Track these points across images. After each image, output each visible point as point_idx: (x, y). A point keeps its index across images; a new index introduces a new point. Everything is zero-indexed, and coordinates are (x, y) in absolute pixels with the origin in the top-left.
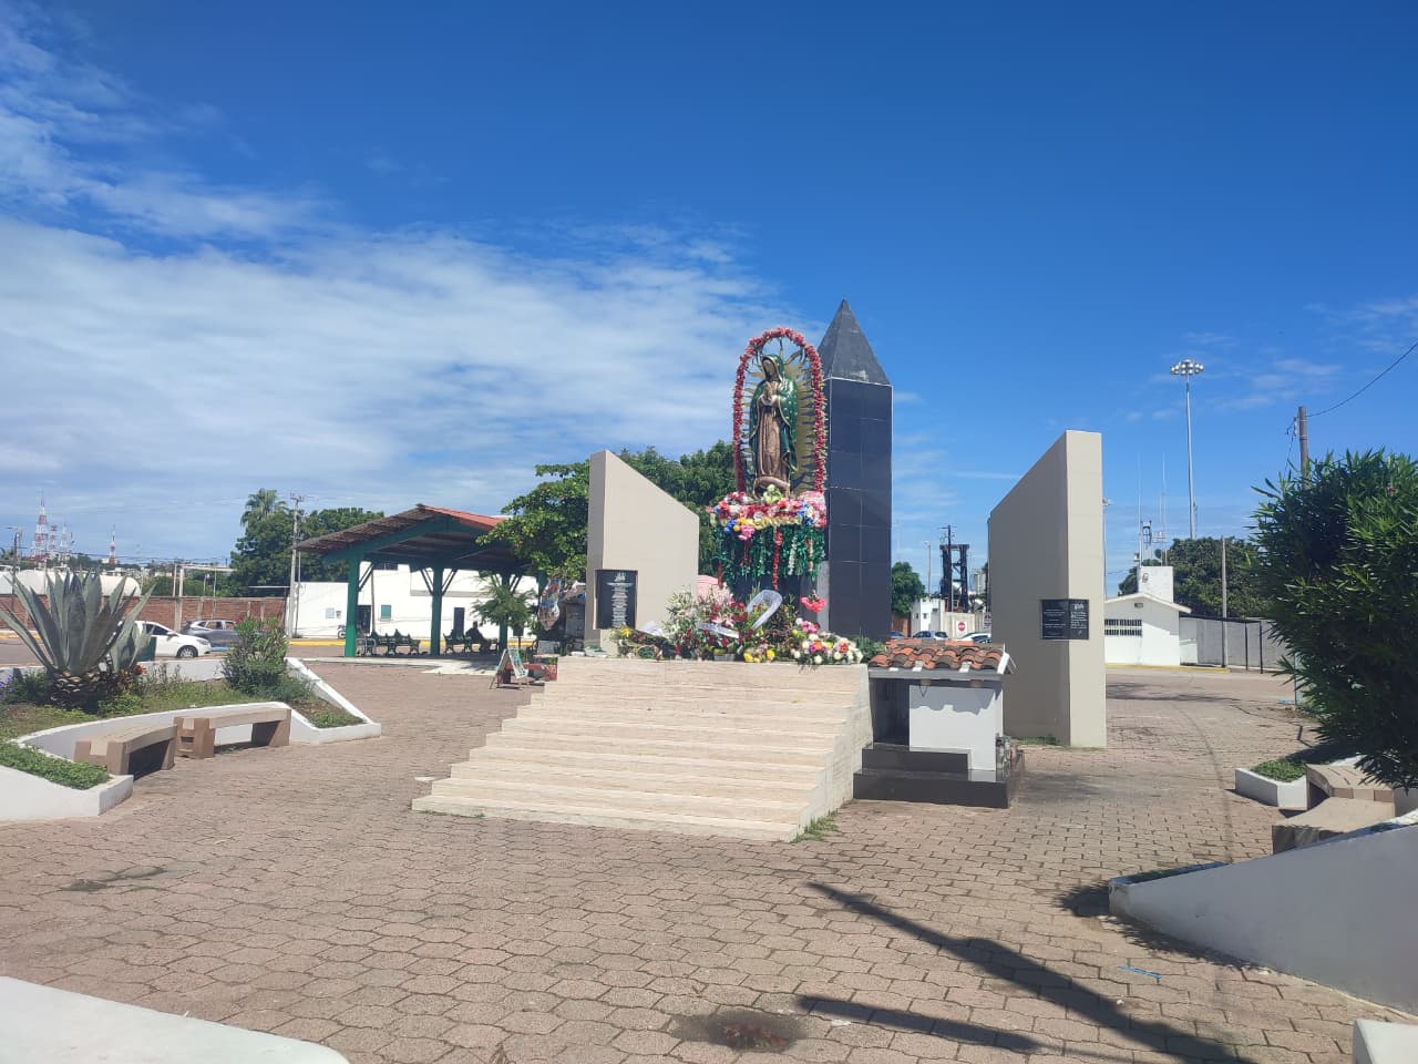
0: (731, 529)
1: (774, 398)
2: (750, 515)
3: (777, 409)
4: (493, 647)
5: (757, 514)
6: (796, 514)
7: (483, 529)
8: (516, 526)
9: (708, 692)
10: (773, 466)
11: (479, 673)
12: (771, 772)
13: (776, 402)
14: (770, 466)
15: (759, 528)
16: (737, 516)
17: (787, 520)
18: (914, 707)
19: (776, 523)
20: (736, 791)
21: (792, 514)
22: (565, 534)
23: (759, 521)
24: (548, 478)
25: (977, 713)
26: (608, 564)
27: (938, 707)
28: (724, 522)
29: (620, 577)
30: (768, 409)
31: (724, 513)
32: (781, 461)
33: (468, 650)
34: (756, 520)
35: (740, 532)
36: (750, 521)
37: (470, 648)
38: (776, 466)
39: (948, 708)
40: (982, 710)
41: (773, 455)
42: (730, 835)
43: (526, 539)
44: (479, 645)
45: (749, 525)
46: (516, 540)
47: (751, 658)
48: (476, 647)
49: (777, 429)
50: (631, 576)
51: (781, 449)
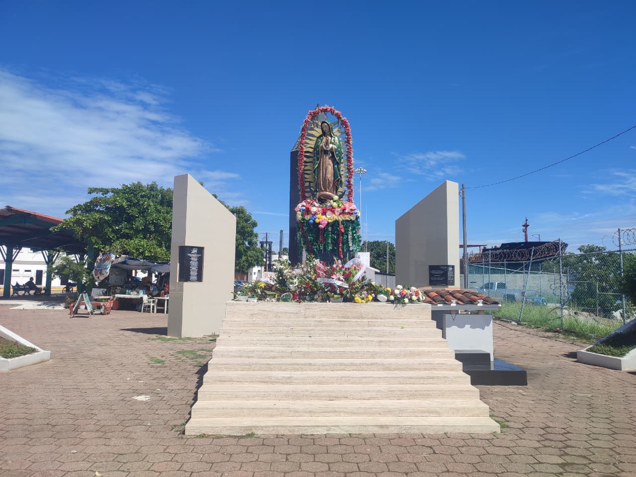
0: (314, 221)
1: (331, 146)
2: (324, 213)
3: (333, 153)
4: (43, 292)
5: (329, 213)
6: (352, 214)
7: (55, 223)
8: (79, 222)
9: (342, 323)
10: (329, 186)
11: (51, 308)
12: (439, 378)
13: (332, 148)
14: (327, 186)
15: (330, 221)
16: (316, 214)
17: (347, 217)
18: (449, 327)
19: (341, 218)
20: (428, 395)
21: (349, 213)
22: (111, 227)
23: (330, 217)
24: (94, 195)
25: (483, 329)
26: (188, 243)
27: (461, 326)
28: (307, 217)
29: (195, 251)
30: (326, 152)
31: (307, 211)
32: (334, 183)
33: (27, 294)
34: (328, 216)
35: (319, 223)
36: (324, 217)
37: (29, 293)
38: (331, 185)
39: (467, 326)
40: (486, 327)
41: (330, 179)
42: (457, 431)
43: (85, 230)
44: (34, 291)
45: (324, 219)
46: (78, 229)
47: (360, 300)
48: (32, 292)
49: (332, 165)
50: (201, 250)
51: (334, 177)
